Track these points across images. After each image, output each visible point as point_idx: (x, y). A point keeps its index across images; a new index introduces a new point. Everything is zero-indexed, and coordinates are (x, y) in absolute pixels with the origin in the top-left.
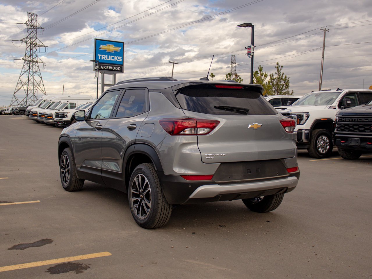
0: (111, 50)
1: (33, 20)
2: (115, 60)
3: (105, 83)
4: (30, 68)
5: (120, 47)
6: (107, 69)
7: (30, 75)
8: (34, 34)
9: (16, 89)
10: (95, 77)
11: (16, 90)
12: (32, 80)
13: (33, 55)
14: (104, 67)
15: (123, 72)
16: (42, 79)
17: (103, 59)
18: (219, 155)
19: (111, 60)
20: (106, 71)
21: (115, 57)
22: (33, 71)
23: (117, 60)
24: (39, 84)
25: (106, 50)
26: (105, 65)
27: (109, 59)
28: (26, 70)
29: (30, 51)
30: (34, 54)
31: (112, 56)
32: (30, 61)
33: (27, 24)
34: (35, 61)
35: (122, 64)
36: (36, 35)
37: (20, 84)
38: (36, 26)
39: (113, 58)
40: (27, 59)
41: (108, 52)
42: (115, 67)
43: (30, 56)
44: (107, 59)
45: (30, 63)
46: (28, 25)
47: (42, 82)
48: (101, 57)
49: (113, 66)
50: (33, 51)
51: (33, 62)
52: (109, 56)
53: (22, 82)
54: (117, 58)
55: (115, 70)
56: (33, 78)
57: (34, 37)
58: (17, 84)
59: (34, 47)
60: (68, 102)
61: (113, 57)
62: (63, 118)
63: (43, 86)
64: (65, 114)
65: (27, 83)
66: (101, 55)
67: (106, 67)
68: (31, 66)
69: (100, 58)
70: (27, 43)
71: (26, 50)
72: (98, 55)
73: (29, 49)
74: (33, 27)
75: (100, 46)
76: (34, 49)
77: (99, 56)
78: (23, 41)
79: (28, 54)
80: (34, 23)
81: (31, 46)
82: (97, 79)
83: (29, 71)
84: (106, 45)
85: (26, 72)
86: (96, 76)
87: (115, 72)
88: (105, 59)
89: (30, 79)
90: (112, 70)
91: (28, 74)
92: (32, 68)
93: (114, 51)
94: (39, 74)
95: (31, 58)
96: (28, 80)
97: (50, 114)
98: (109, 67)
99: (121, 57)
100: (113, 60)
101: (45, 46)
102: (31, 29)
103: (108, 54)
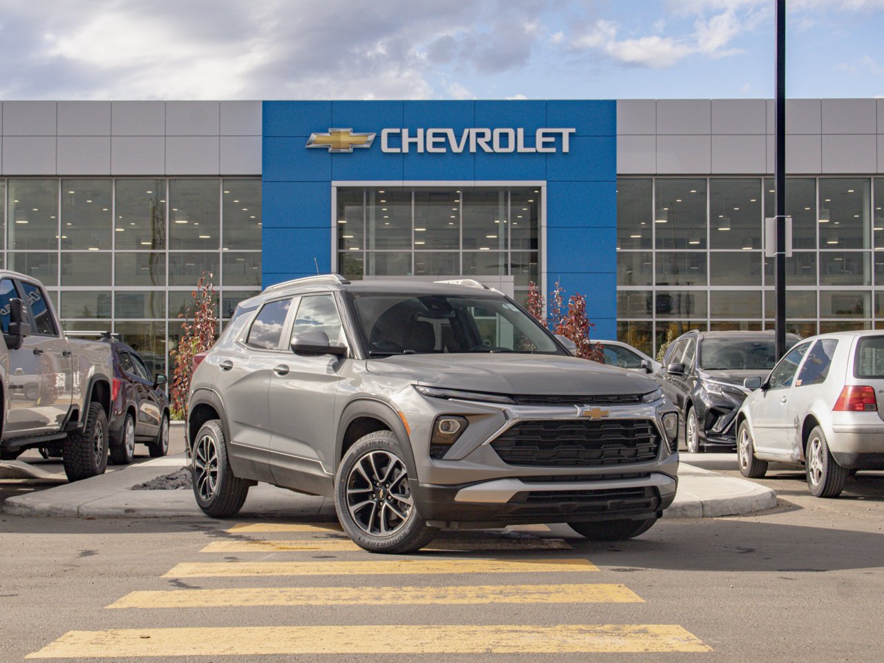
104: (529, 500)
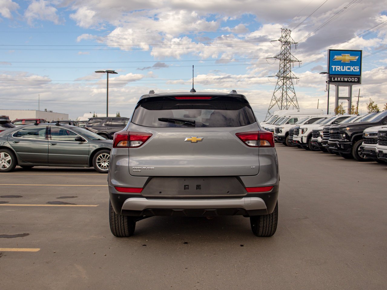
0: (346, 60)
1: (287, 36)
2: (351, 71)
3: (340, 96)
4: (283, 84)
5: (357, 55)
6: (342, 80)
7: (284, 91)
8: (287, 50)
9: (270, 105)
10: (326, 90)
11: (271, 107)
12: (285, 96)
13: (286, 71)
14: (339, 79)
15: (361, 83)
16: (295, 95)
17: (338, 70)
18: (146, 168)
19: (347, 70)
20: (341, 83)
21: (351, 67)
22: (286, 87)
23: (354, 71)
24: (292, 100)
25: (341, 61)
26: (339, 77)
27: (344, 70)
28: (280, 87)
29: (284, 67)
30: (288, 70)
31: (347, 67)
32: (284, 77)
33: (281, 40)
34: (288, 77)
35: (359, 74)
36: (289, 51)
37: (274, 100)
38: (290, 42)
39: (349, 69)
40: (281, 76)
41: (344, 62)
42: (351, 78)
43: (284, 72)
44: (342, 70)
45: (284, 79)
46: (282, 42)
47: (295, 97)
48: (335, 68)
49: (348, 78)
50: (286, 67)
51: (287, 78)
52: (345, 67)
53: (276, 99)
54: (354, 68)
55: (351, 82)
56: (287, 94)
57: (288, 52)
58: (271, 101)
59: (287, 63)
60: (290, 117)
61: (349, 67)
62: (278, 133)
63: (297, 101)
64: (280, 129)
65: (281, 99)
66: (335, 66)
67: (341, 79)
68: (284, 82)
69: (334, 70)
70: (280, 60)
71: (280, 66)
72: (332, 66)
73: (282, 66)
74: (287, 43)
75: (334, 56)
76: (288, 65)
77: (333, 68)
78: (276, 58)
79: (281, 70)
80: (287, 38)
81: (285, 62)
82: (327, 92)
83: (283, 87)
84: (341, 55)
85: (279, 88)
86: (326, 88)
87: (351, 84)
88: (339, 70)
89: (283, 95)
90: (348, 82)
91: (281, 90)
92: (285, 84)
93: (350, 61)
94: (293, 89)
95: (285, 74)
96: (282, 96)
97: (272, 129)
98: (344, 79)
99: (358, 67)
100: (349, 71)
101: (299, 61)
102: (285, 45)
103: (343, 64)
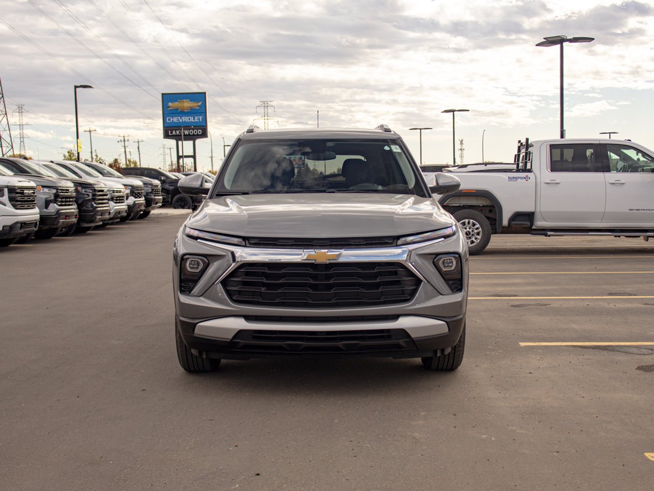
104: (255, 338)
